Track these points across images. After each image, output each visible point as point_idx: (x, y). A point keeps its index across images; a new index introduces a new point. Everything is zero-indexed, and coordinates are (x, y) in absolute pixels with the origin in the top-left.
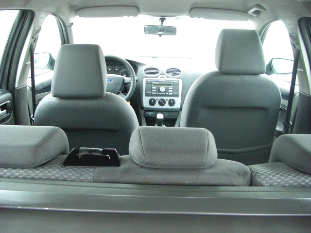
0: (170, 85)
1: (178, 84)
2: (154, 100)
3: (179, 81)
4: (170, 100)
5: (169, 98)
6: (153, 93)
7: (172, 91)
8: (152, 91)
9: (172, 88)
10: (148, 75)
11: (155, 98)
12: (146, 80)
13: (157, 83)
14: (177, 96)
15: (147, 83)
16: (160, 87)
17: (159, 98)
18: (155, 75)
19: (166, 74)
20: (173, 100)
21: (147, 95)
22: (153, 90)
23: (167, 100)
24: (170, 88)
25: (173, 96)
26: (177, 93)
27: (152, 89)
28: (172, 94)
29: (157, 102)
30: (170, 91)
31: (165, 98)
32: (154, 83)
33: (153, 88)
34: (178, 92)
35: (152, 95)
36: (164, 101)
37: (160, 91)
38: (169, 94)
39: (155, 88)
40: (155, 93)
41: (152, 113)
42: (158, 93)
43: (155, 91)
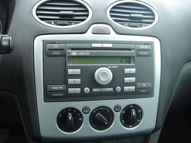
0: (128, 59)
2: (76, 113)
4: (128, 109)
5: (124, 103)
6: (71, 90)
7: (133, 79)
8: (66, 82)
9: (133, 70)
10: (53, 26)
11: (79, 105)
12: (45, 43)
13: (82, 53)
14: (149, 93)
15: (48, 53)
16: (95, 69)
17: (93, 105)
18: (73, 26)
19: (111, 19)
20: (137, 107)
21: (49, 97)
22: (71, 81)
23: (117, 108)
24: (127, 70)
25: (137, 94)
26: (149, 84)
27: (66, 76)
28: (132, 88)
29: (86, 117)
30: (127, 79)
31: (111, 104)
33: (70, 71)
34: (151, 79)
35: (66, 97)
36: (108, 114)
37: (94, 83)
38: (126, 88)
39: (78, 71)
40: (78, 90)
42: (87, 90)
43: (78, 81)
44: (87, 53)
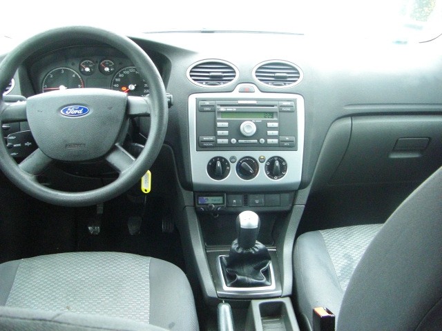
0: (271, 114)
1: (293, 111)
2: (225, 163)
3: (295, 101)
4: (272, 161)
5: (268, 154)
6: (220, 141)
7: (276, 133)
8: (215, 134)
9: (276, 125)
10: (204, 86)
11: (227, 155)
12: (198, 100)
13: (229, 109)
14: (292, 146)
15: (200, 110)
16: (241, 122)
17: (240, 155)
18: (222, 86)
19: (256, 79)
20: (281, 160)
21: (201, 146)
22: (219, 133)
23: (262, 160)
24: (270, 125)
25: (280, 146)
26: (293, 138)
27: (216, 128)
28: (276, 141)
29: (233, 167)
30: (270, 133)
31: (256, 155)
32: (223, 109)
33: (219, 124)
34: (295, 135)
35: (216, 147)
36: (253, 164)
37: (241, 135)
38: (270, 141)
39: (226, 124)
40: (226, 141)
41: (219, 200)
42: (234, 141)
43: (226, 133)
44: (234, 109)
